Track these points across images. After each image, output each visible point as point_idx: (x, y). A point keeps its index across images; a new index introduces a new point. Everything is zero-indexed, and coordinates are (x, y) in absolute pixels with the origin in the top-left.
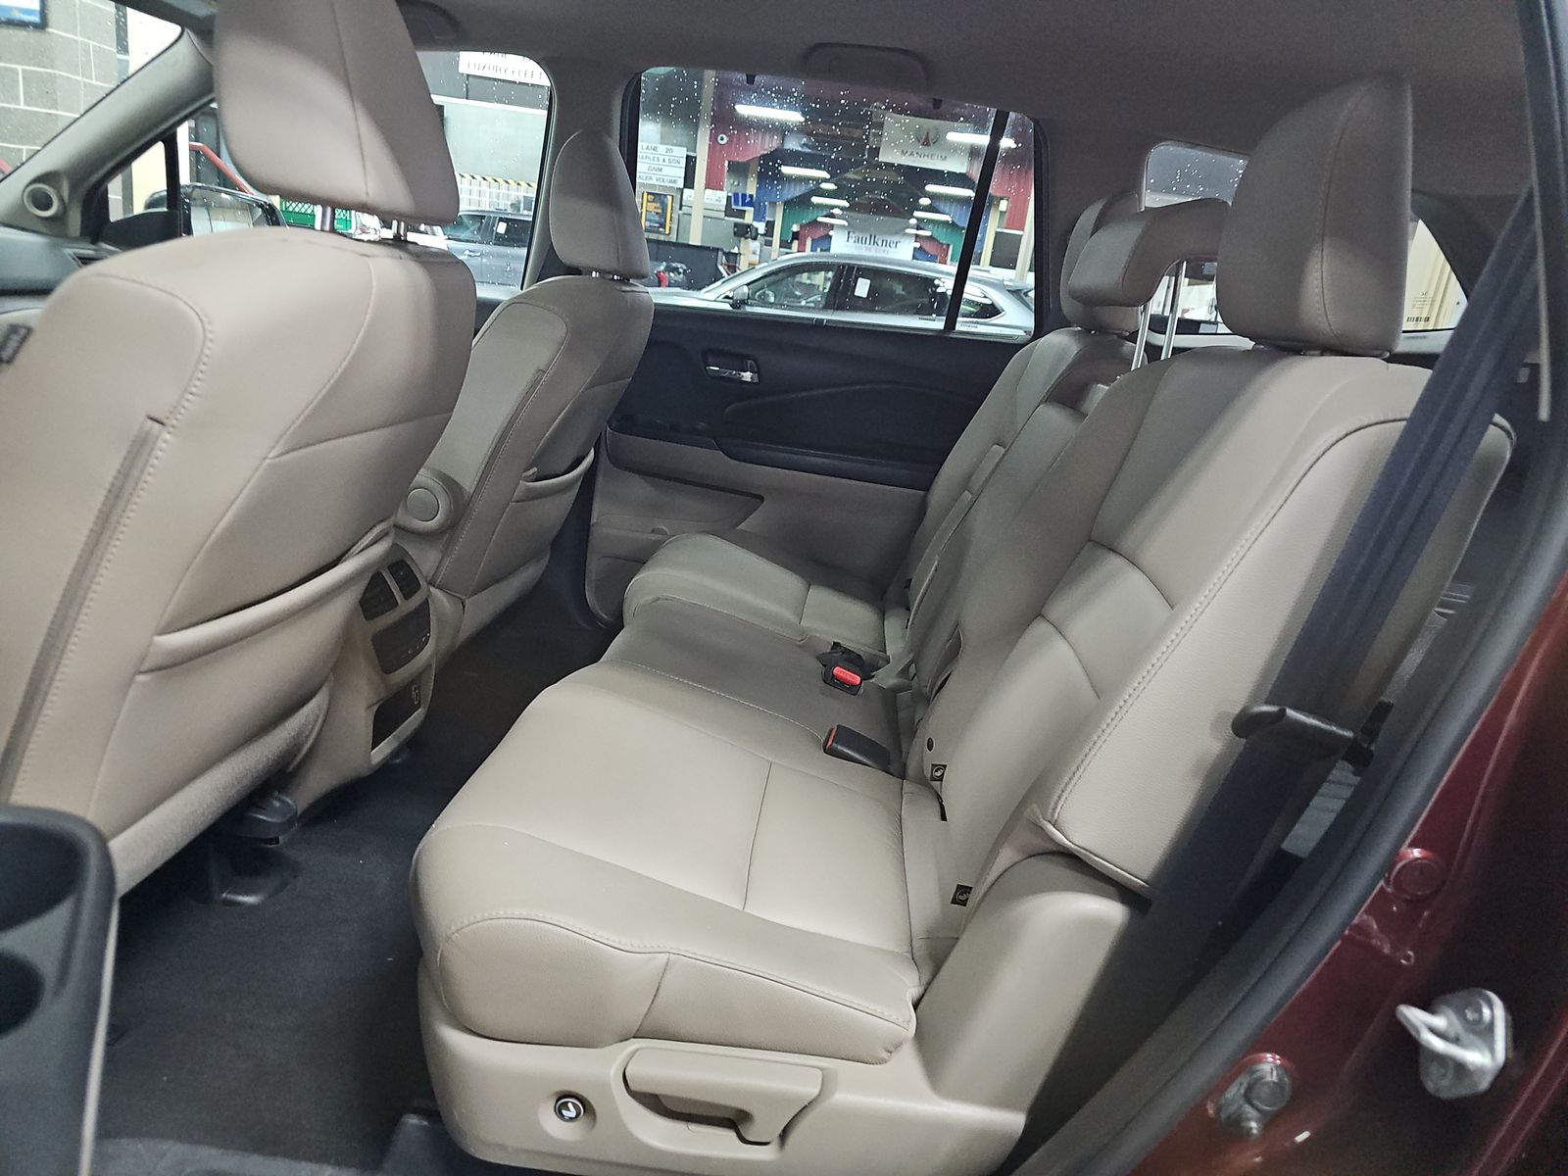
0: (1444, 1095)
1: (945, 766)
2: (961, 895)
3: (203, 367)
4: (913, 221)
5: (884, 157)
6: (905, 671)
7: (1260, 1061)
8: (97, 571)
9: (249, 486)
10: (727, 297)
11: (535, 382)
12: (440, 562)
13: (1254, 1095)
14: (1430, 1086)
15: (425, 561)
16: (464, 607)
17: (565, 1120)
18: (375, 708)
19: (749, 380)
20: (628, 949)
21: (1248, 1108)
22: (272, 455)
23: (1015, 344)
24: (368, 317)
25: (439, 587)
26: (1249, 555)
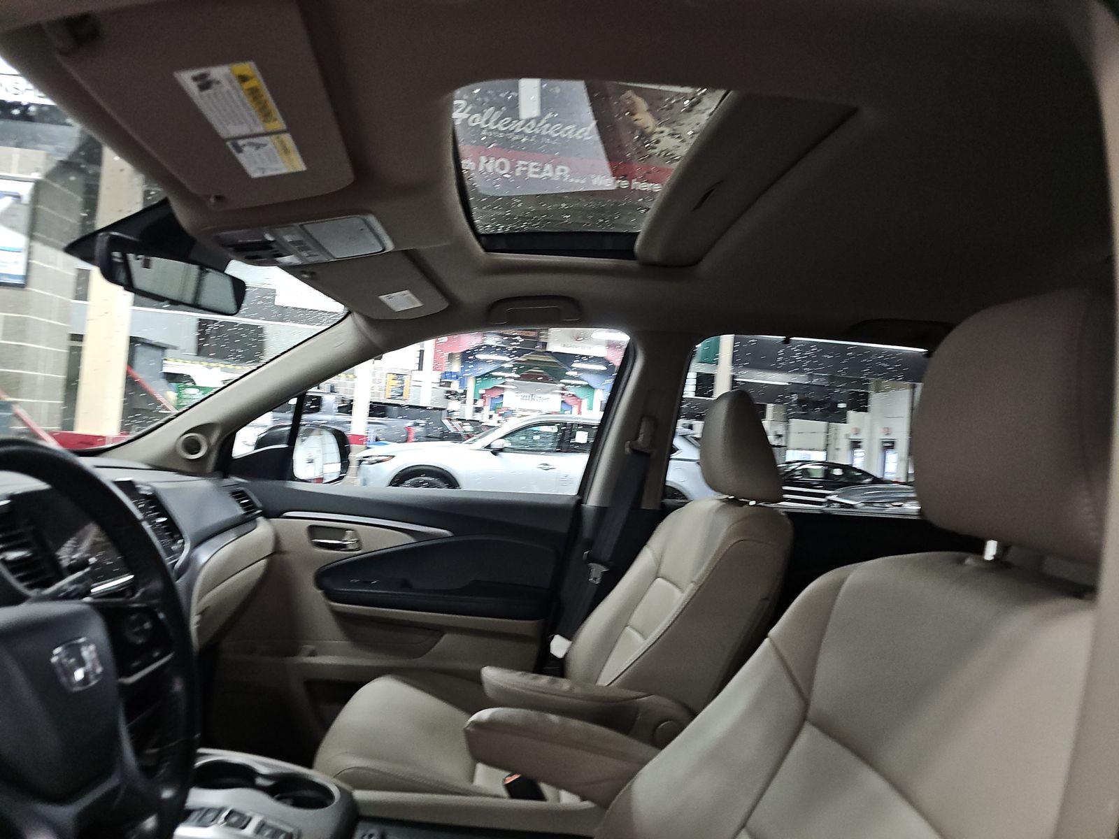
10: (488, 447)
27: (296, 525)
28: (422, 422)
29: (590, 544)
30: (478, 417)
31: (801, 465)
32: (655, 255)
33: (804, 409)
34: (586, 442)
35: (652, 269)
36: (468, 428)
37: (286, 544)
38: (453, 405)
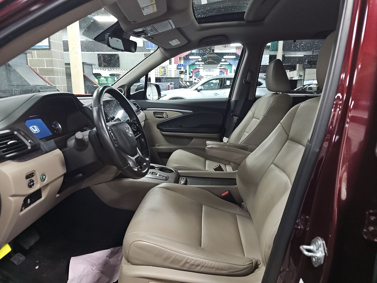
4: (219, 65)
5: (215, 51)
10: (196, 89)
27: (150, 112)
28: (173, 83)
29: (233, 111)
30: (191, 80)
31: (308, 86)
32: (250, 19)
33: (310, 65)
34: (229, 85)
35: (250, 23)
36: (188, 84)
37: (148, 118)
38: (182, 76)
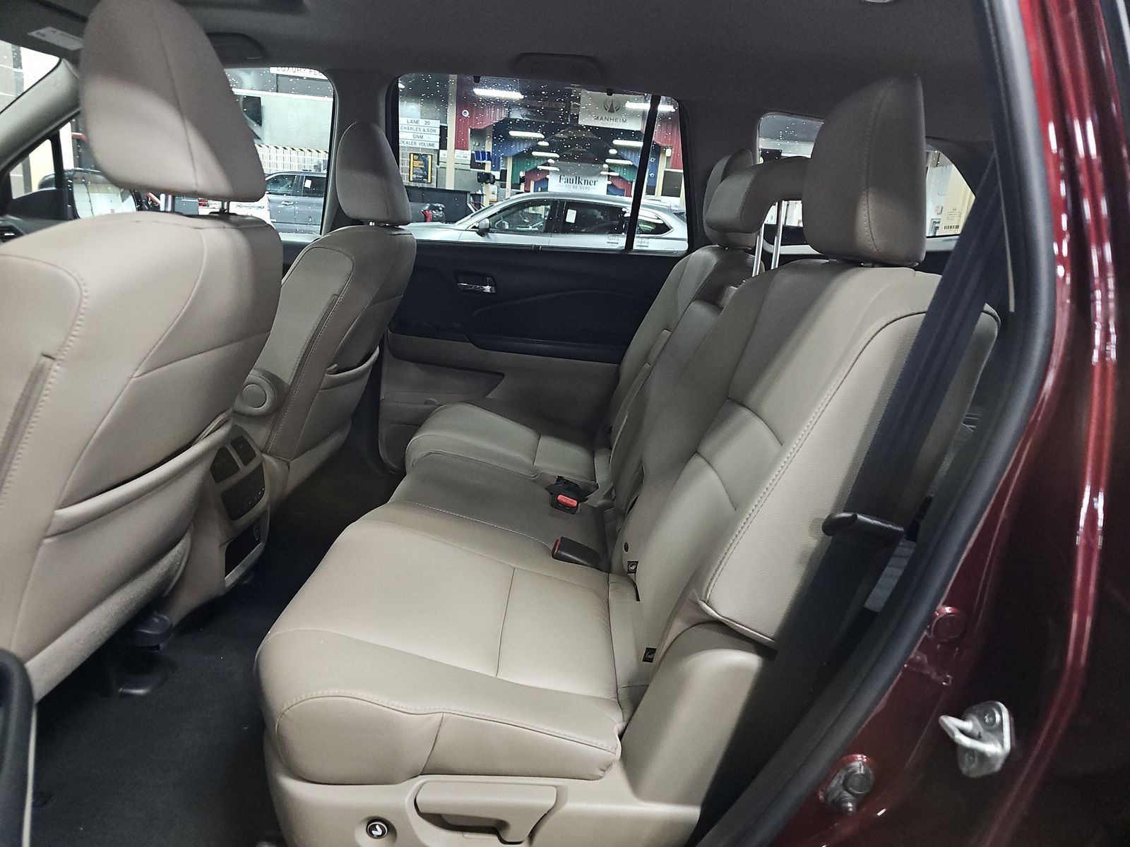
0: (974, 775)
1: (637, 562)
2: (649, 655)
3: (81, 317)
4: (606, 166)
5: (583, 122)
6: (608, 495)
7: (854, 760)
8: (9, 467)
9: (121, 398)
10: (474, 227)
11: (331, 305)
12: (270, 437)
13: (849, 784)
14: (964, 770)
15: (259, 436)
16: (289, 467)
17: (375, 838)
18: (226, 546)
19: (489, 291)
20: (412, 712)
21: (846, 794)
22: (136, 375)
23: (676, 258)
24: (202, 272)
25: (270, 454)
26: (827, 410)
28: (440, 206)
